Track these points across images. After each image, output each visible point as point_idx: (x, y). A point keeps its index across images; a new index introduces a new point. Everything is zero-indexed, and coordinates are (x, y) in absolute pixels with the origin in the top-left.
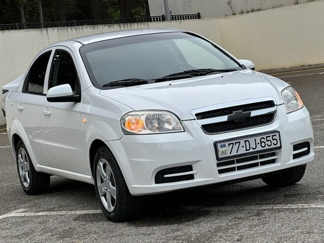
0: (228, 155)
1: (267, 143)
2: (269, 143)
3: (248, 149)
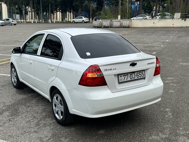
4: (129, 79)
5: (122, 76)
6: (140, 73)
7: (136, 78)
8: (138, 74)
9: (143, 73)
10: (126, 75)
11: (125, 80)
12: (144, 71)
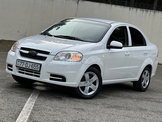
0: (19, 66)
1: (34, 67)
2: (35, 67)
3: (26, 66)
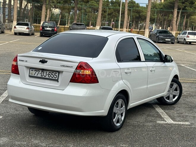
4: (39, 75)
5: (34, 71)
6: (53, 74)
7: (47, 77)
8: (50, 73)
9: (56, 74)
10: (38, 71)
11: (36, 75)
12: (58, 73)
